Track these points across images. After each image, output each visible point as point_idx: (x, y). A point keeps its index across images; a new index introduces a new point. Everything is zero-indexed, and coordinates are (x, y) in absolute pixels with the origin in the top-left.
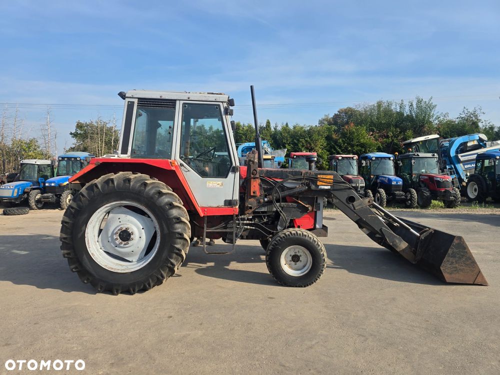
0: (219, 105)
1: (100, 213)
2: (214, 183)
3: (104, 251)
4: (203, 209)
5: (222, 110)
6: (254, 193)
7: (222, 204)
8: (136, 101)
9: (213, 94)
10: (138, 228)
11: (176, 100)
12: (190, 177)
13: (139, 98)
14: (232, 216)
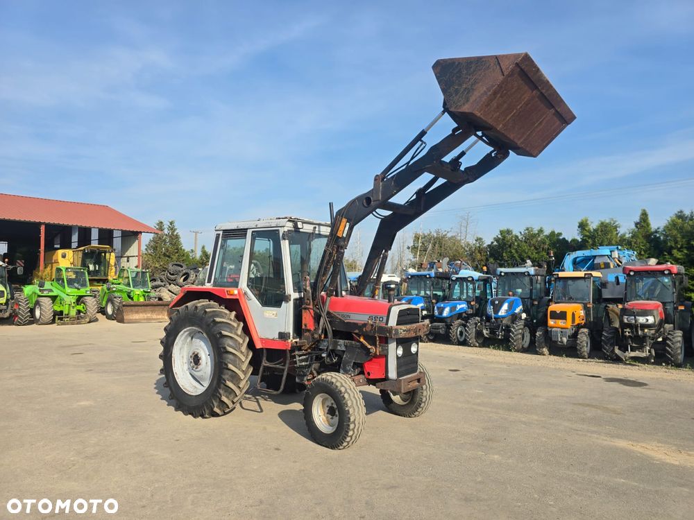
0: (278, 230)
1: (184, 336)
2: (270, 312)
3: (190, 374)
4: (262, 339)
5: (281, 235)
6: (305, 326)
7: (276, 336)
8: (221, 233)
9: (279, 218)
10: (206, 354)
11: (247, 229)
12: (252, 305)
13: (223, 230)
14: (284, 351)
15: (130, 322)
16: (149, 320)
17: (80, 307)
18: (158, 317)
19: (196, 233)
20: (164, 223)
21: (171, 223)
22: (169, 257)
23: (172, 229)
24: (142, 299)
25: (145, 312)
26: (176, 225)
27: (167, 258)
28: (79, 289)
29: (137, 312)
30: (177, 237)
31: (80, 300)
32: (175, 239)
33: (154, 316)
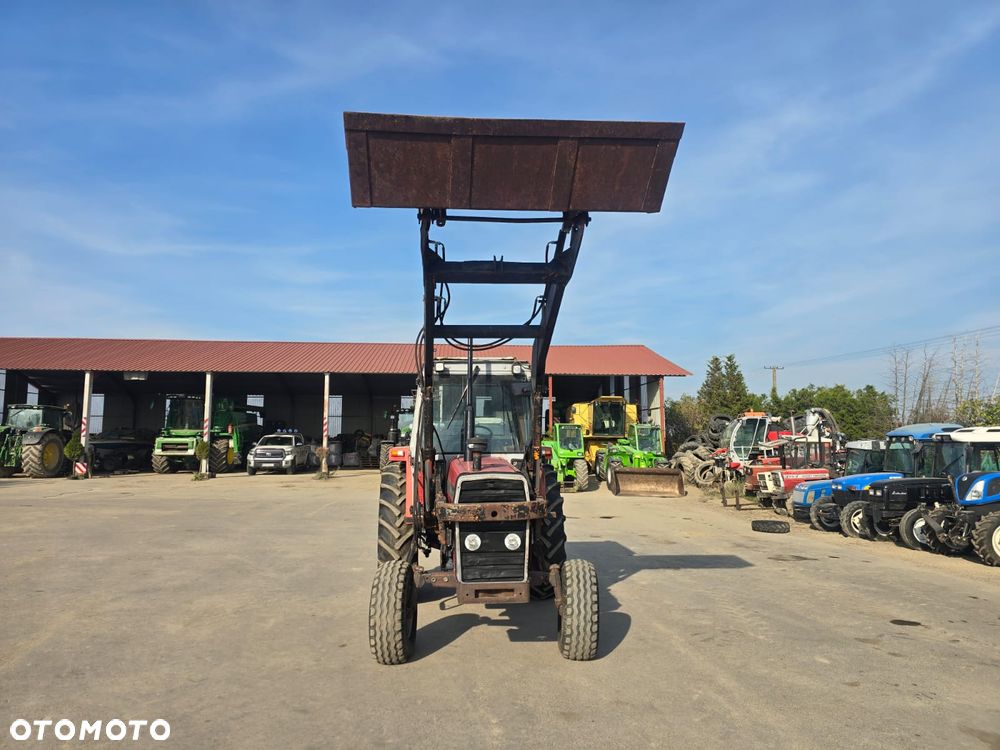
15: (628, 494)
16: (650, 493)
17: (570, 472)
18: (666, 490)
19: (774, 369)
20: (721, 360)
21: (730, 359)
22: (726, 406)
23: (732, 367)
24: (643, 465)
25: (647, 481)
26: (737, 361)
27: (726, 409)
28: (571, 450)
29: (637, 482)
30: (739, 377)
31: (571, 463)
32: (736, 380)
33: (660, 489)
